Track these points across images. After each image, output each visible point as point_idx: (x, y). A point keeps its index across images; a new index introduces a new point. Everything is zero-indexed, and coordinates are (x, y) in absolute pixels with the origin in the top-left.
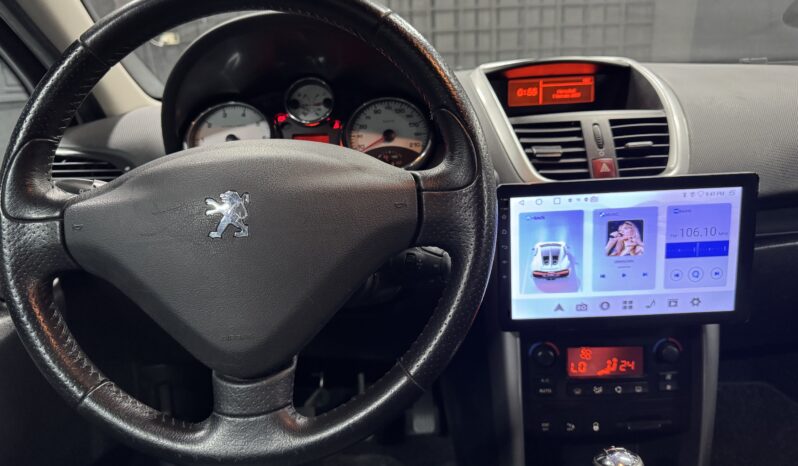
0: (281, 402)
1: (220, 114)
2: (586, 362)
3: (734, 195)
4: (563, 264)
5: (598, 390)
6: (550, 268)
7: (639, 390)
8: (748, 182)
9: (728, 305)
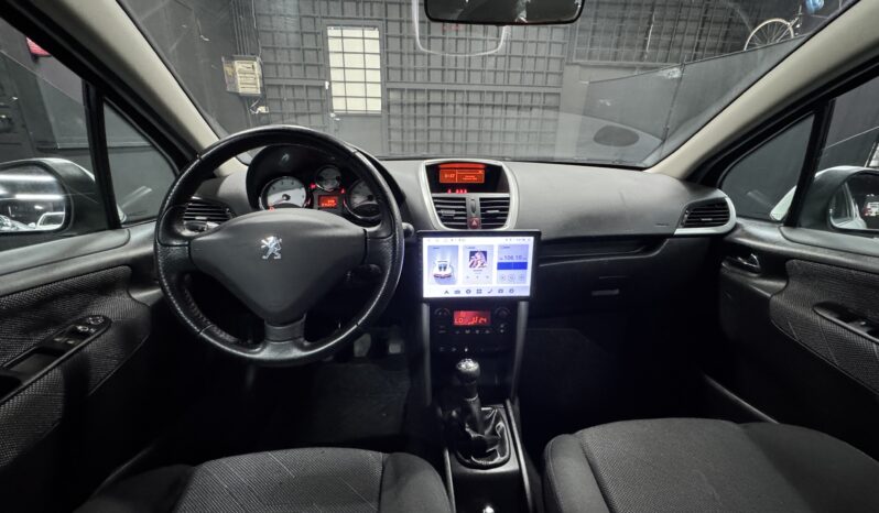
0: (297, 335)
1: (279, 182)
2: (463, 318)
3: (530, 241)
4: (448, 271)
5: (468, 332)
6: (443, 273)
7: (487, 332)
8: (537, 235)
9: (527, 293)
